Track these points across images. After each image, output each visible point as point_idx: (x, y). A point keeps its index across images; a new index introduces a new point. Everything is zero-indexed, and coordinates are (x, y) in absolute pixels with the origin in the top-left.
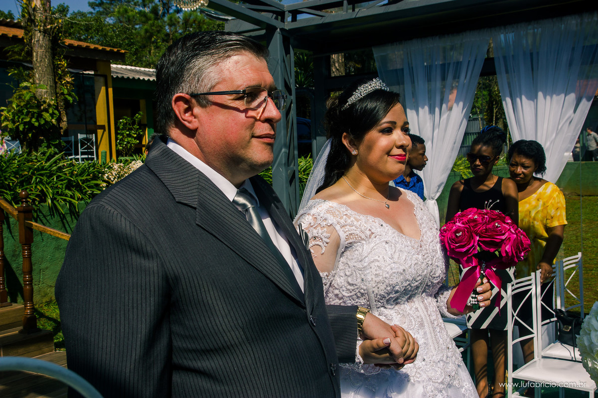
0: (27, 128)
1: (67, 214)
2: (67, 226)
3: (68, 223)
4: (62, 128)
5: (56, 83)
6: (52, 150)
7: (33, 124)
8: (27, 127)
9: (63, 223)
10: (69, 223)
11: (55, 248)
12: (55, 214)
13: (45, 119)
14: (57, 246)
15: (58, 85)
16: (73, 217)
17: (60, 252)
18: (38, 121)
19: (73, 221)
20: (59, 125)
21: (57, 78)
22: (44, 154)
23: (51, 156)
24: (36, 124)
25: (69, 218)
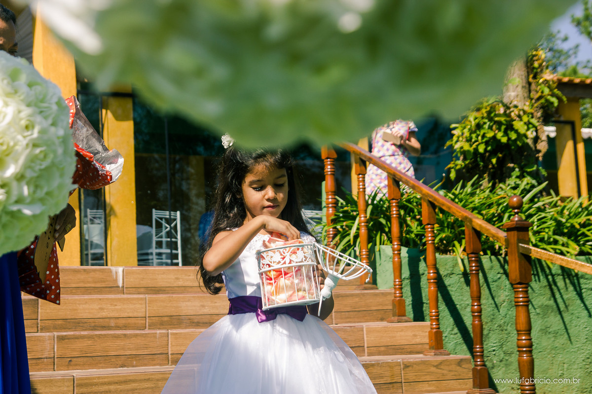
0: (489, 151)
1: (559, 275)
2: (558, 296)
3: (559, 290)
4: (539, 151)
5: (530, 84)
6: (528, 180)
7: (500, 140)
8: (489, 148)
9: (552, 290)
10: (562, 291)
11: (541, 330)
12: (540, 274)
13: (516, 131)
14: (544, 328)
15: (533, 86)
16: (568, 281)
17: (549, 338)
18: (506, 133)
19: (567, 289)
20: (536, 147)
21: (531, 76)
22: (515, 188)
23: (525, 192)
24: (504, 140)
25: (560, 283)
